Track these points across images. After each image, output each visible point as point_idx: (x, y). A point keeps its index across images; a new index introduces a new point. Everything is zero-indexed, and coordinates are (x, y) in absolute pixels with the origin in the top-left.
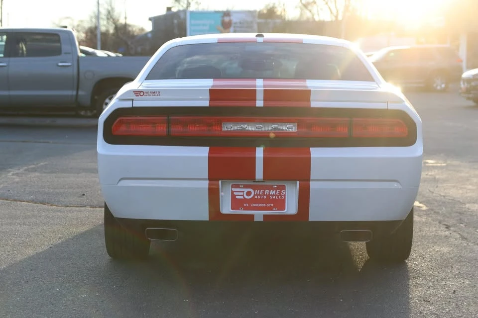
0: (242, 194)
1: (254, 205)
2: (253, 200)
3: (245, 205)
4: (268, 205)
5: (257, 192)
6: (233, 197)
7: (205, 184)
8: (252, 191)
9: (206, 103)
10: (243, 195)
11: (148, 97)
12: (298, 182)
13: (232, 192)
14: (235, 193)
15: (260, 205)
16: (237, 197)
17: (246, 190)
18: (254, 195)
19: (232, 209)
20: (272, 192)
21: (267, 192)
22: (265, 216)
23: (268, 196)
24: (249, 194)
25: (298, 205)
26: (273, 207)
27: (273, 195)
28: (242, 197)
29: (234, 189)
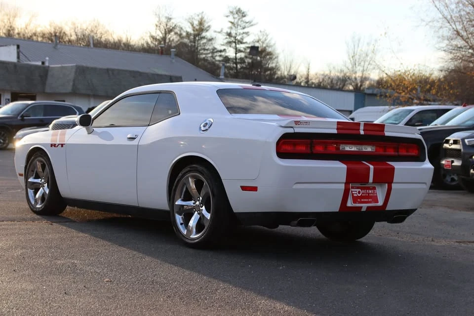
0: (356, 193)
1: (362, 200)
2: (361, 197)
3: (359, 200)
4: (369, 200)
6: (353, 194)
9: (335, 131)
11: (302, 126)
12: (387, 185)
14: (353, 192)
15: (365, 200)
16: (354, 195)
17: (358, 190)
19: (353, 203)
20: (370, 192)
21: (368, 191)
22: (367, 207)
23: (369, 194)
24: (359, 192)
25: (385, 199)
26: (372, 201)
28: (356, 195)
29: (352, 190)
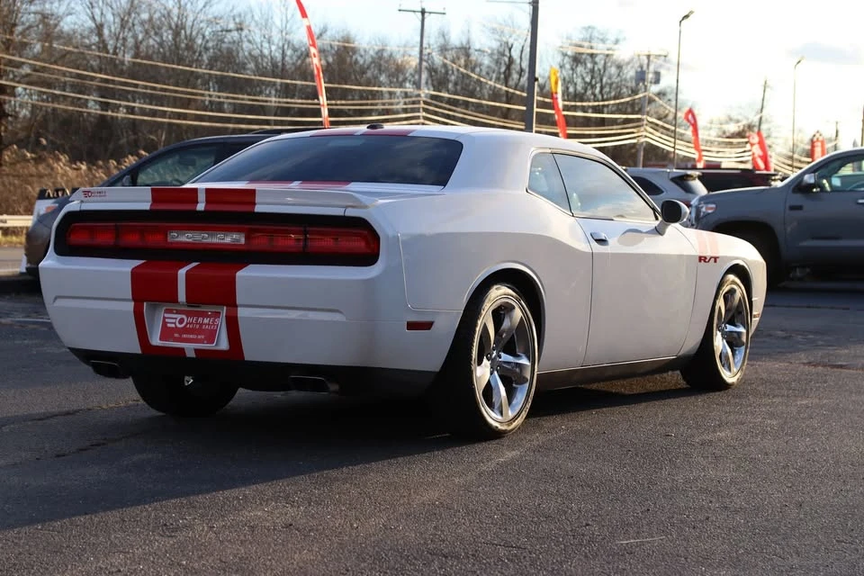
0: (174, 321)
1: (185, 336)
2: (185, 330)
3: (176, 335)
4: (199, 337)
5: (190, 320)
6: (165, 323)
7: (130, 306)
8: (184, 317)
9: (147, 206)
10: (175, 323)
11: (95, 199)
12: (225, 308)
13: (164, 318)
14: (167, 320)
15: (191, 336)
16: (169, 325)
17: (179, 317)
18: (187, 324)
19: (161, 339)
20: (206, 321)
21: (200, 320)
22: (197, 351)
23: (201, 325)
24: (181, 321)
25: (229, 338)
26: (204, 340)
27: (206, 324)
28: (173, 326)
29: (166, 315)
